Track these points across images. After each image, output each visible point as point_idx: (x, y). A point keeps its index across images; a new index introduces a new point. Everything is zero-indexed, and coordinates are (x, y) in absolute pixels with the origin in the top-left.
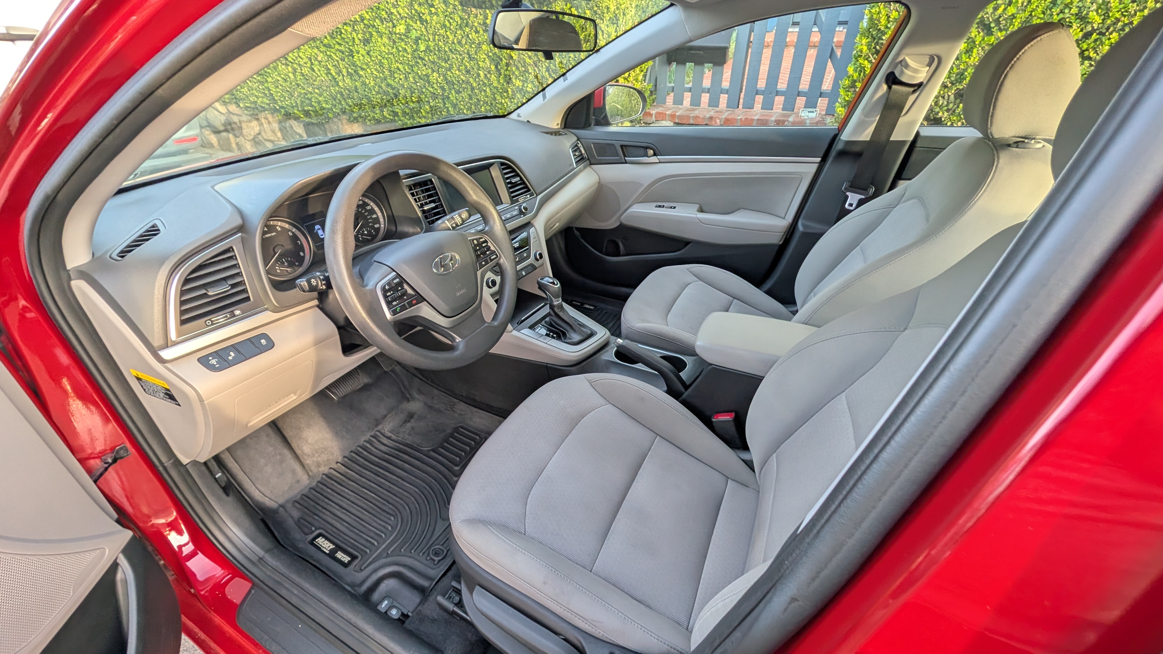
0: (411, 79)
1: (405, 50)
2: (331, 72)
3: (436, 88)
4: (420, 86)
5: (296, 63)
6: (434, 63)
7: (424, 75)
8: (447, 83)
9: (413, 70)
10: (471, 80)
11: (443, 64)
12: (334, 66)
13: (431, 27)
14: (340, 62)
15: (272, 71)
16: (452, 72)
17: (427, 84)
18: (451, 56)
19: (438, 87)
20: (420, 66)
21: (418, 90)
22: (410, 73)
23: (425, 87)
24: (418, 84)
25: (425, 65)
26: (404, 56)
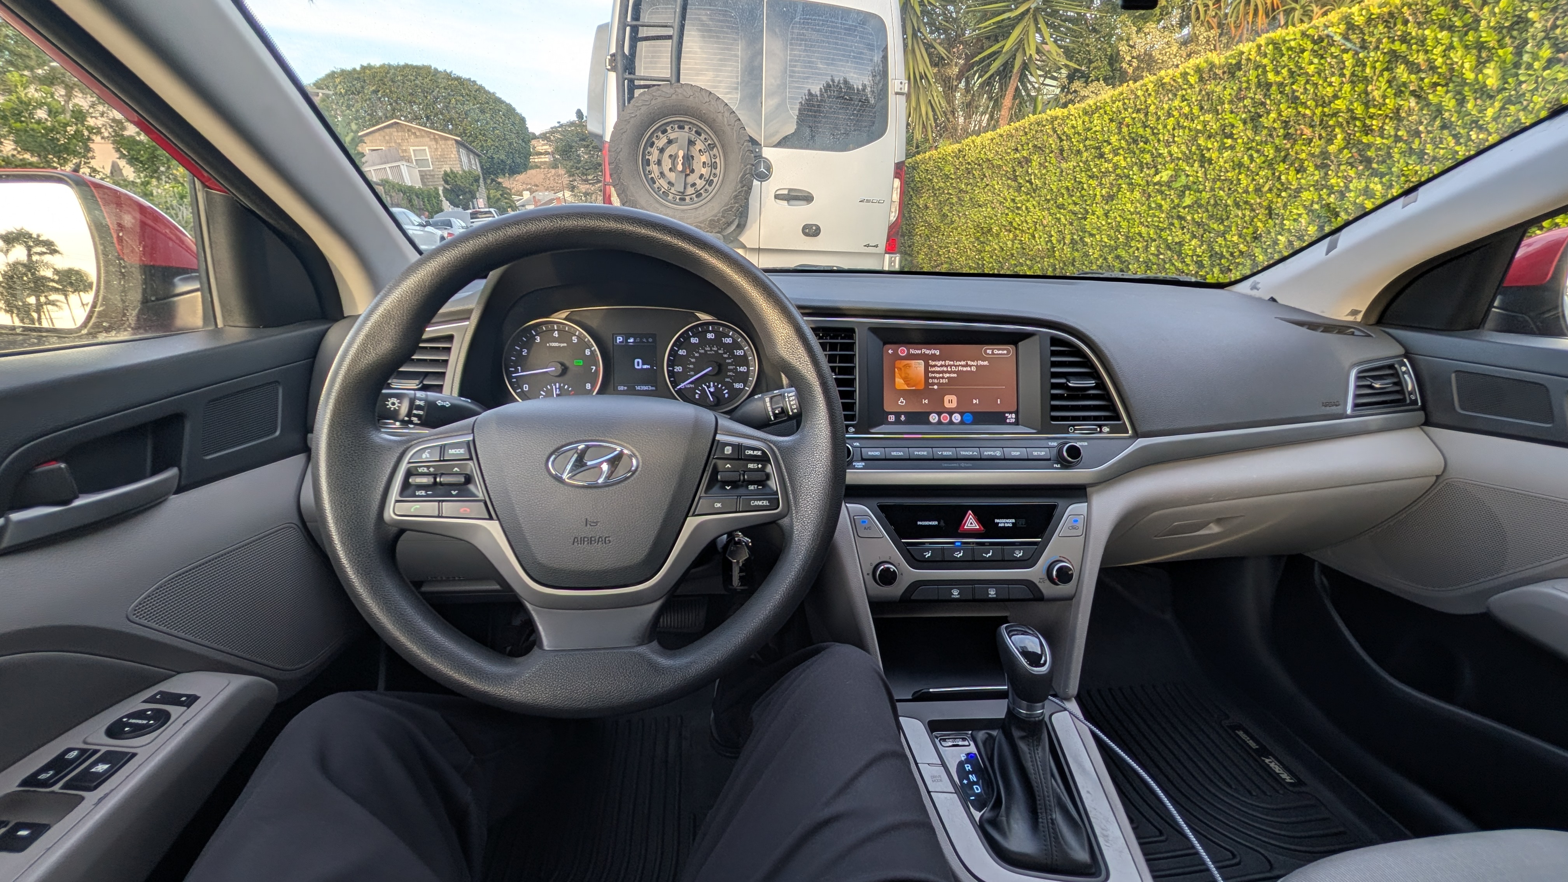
0: (1153, 249)
1: (1160, 206)
2: (1053, 238)
4: (1163, 260)
6: (1199, 225)
7: (1176, 243)
8: (1211, 256)
9: (1160, 237)
11: (1215, 226)
12: (1057, 229)
13: (1214, 169)
14: (1068, 226)
16: (1226, 239)
17: (1176, 257)
20: (1174, 230)
22: (1155, 241)
23: (1170, 260)
24: (1161, 256)
25: (1183, 228)
26: (1155, 216)
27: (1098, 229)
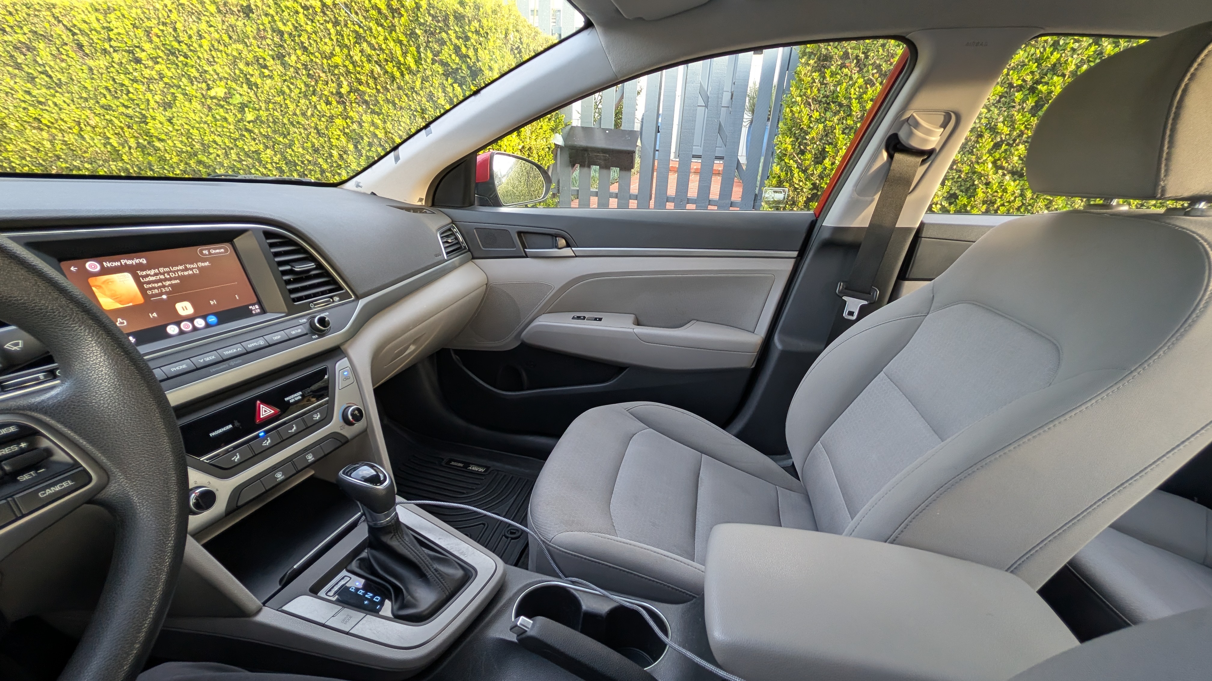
1: (226, 119)
2: (111, 141)
3: (271, 168)
5: (56, 128)
6: (267, 138)
7: (253, 152)
8: (287, 163)
9: (236, 146)
10: (320, 160)
11: (281, 139)
12: (116, 134)
13: (262, 92)
14: (126, 129)
15: (15, 136)
16: (293, 150)
17: (257, 164)
18: (292, 129)
19: (273, 167)
20: (246, 140)
21: (244, 170)
22: (232, 149)
23: (253, 166)
24: (244, 163)
25: (254, 139)
26: (224, 127)
27: (167, 134)
